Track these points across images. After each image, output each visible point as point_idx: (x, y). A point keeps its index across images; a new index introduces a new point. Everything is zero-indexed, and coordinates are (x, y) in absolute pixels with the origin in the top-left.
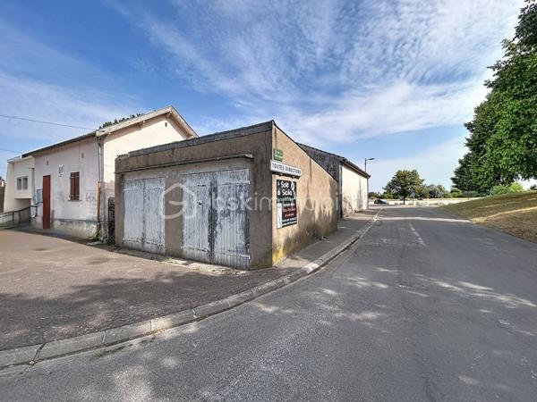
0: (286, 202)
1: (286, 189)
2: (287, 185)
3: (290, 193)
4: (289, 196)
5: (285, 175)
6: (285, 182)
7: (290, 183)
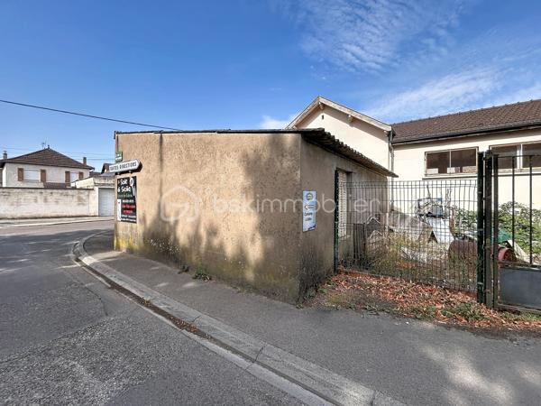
0: (126, 198)
1: (125, 186)
2: (125, 182)
3: (128, 189)
4: (128, 192)
5: (122, 173)
6: (123, 179)
7: (128, 179)
